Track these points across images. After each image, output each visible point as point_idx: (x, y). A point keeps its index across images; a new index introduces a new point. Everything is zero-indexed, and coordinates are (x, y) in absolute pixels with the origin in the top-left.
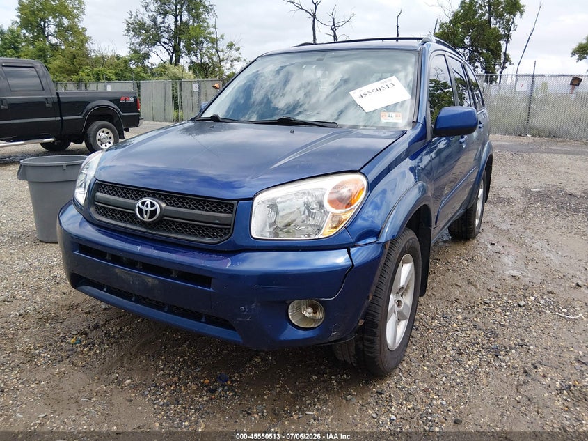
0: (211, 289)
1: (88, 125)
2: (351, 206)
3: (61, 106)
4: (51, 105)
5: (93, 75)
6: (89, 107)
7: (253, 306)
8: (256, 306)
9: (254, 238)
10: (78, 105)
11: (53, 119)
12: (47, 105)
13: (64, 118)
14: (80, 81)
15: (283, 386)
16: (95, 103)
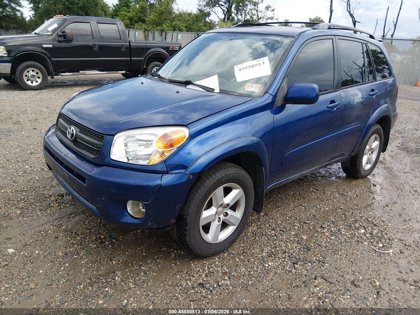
0: (85, 185)
1: (147, 64)
2: (172, 147)
3: (132, 50)
4: (125, 50)
5: (171, 27)
6: (149, 52)
7: (103, 199)
8: (105, 199)
9: (112, 159)
10: (142, 50)
11: (126, 59)
12: (122, 49)
13: (132, 58)
14: (162, 31)
15: (142, 250)
16: (153, 50)
